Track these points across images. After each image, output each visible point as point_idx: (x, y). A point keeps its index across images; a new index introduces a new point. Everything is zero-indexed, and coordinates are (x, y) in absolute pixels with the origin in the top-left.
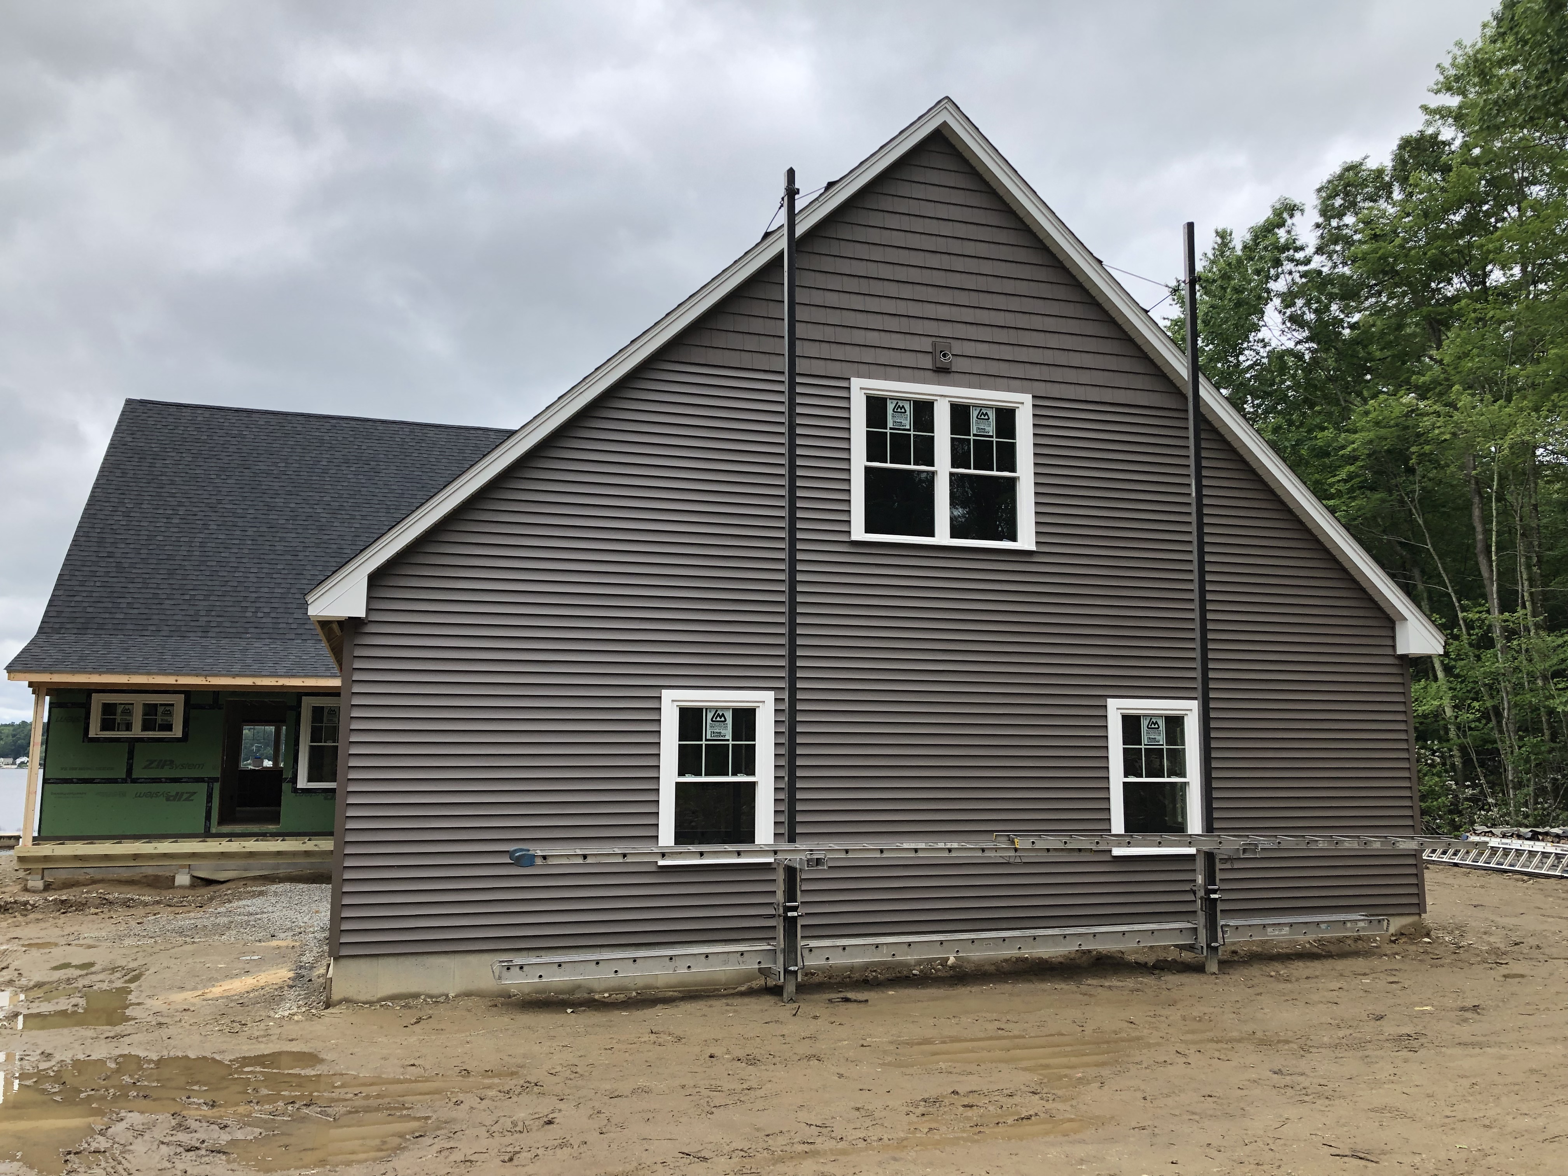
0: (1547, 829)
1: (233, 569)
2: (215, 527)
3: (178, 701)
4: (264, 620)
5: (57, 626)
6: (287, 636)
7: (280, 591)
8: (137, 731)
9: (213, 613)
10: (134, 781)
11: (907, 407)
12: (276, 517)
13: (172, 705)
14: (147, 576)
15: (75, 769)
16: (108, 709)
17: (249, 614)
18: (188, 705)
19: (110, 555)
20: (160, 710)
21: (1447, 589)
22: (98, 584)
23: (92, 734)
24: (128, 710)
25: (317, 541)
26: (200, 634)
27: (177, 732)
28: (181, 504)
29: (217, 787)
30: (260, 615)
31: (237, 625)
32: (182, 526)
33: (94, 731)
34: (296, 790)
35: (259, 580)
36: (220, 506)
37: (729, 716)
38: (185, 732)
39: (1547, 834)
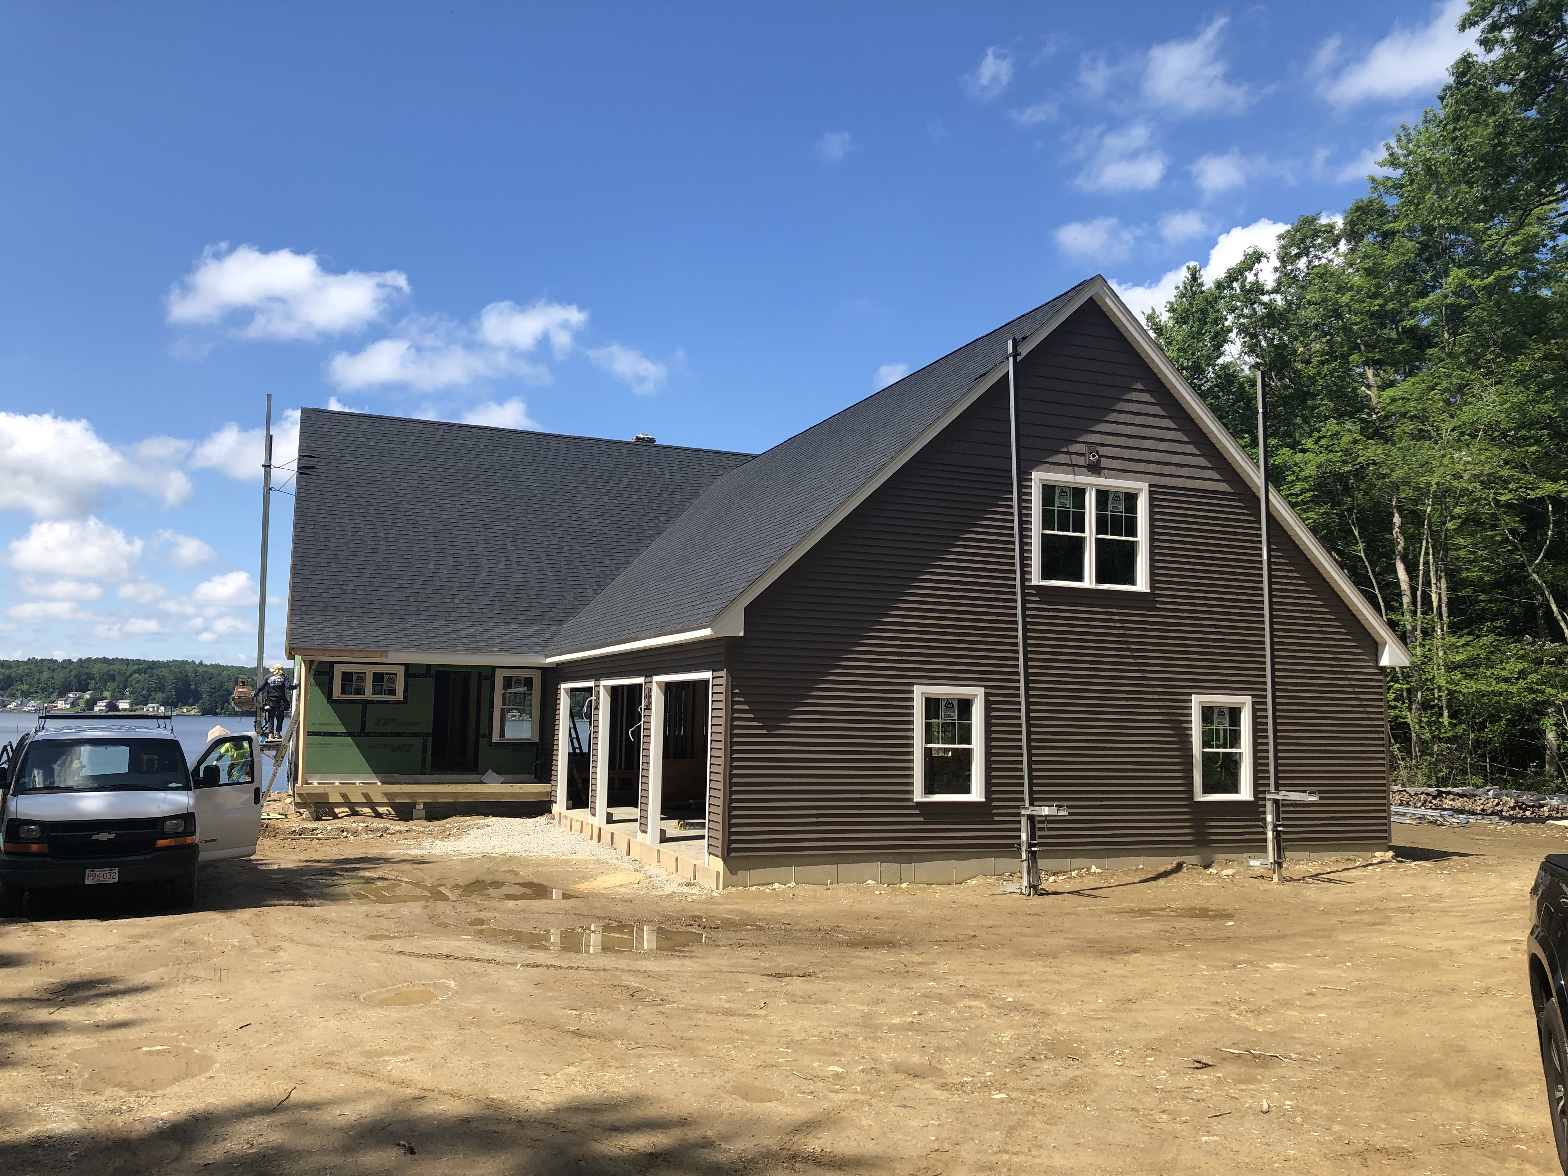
0: (1449, 789)
1: (426, 562)
2: (402, 525)
3: (401, 672)
4: (461, 605)
5: (304, 608)
6: (482, 620)
7: (467, 581)
8: (368, 695)
9: (420, 599)
10: (368, 735)
11: (1068, 491)
12: (448, 517)
13: (395, 674)
14: (361, 567)
15: (322, 724)
16: (347, 677)
17: (447, 601)
18: (407, 674)
19: (327, 548)
20: (386, 678)
21: (1374, 590)
22: (325, 573)
23: (335, 697)
24: (361, 676)
25: (486, 538)
26: (414, 617)
27: (400, 695)
28: (369, 504)
29: (430, 739)
30: (456, 601)
31: (441, 609)
32: (375, 523)
33: (337, 693)
34: (491, 744)
35: (449, 571)
36: (401, 506)
37: (956, 704)
38: (405, 697)
39: (1449, 793)
